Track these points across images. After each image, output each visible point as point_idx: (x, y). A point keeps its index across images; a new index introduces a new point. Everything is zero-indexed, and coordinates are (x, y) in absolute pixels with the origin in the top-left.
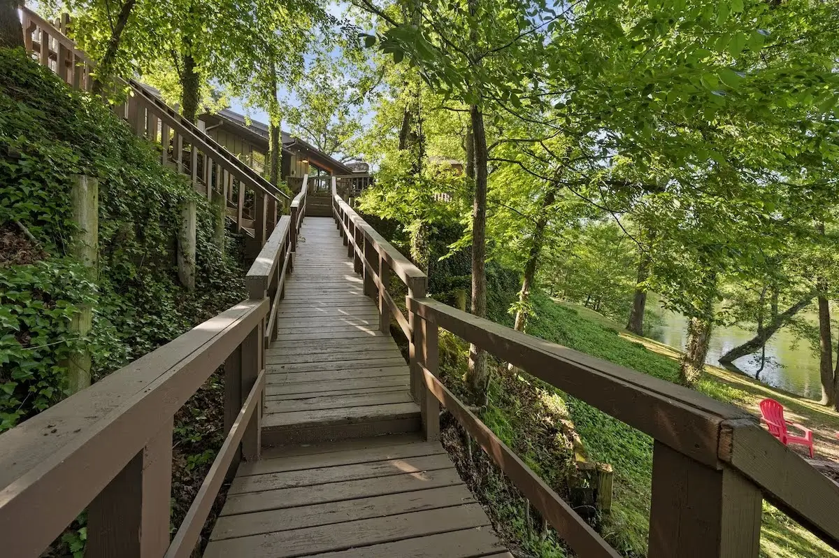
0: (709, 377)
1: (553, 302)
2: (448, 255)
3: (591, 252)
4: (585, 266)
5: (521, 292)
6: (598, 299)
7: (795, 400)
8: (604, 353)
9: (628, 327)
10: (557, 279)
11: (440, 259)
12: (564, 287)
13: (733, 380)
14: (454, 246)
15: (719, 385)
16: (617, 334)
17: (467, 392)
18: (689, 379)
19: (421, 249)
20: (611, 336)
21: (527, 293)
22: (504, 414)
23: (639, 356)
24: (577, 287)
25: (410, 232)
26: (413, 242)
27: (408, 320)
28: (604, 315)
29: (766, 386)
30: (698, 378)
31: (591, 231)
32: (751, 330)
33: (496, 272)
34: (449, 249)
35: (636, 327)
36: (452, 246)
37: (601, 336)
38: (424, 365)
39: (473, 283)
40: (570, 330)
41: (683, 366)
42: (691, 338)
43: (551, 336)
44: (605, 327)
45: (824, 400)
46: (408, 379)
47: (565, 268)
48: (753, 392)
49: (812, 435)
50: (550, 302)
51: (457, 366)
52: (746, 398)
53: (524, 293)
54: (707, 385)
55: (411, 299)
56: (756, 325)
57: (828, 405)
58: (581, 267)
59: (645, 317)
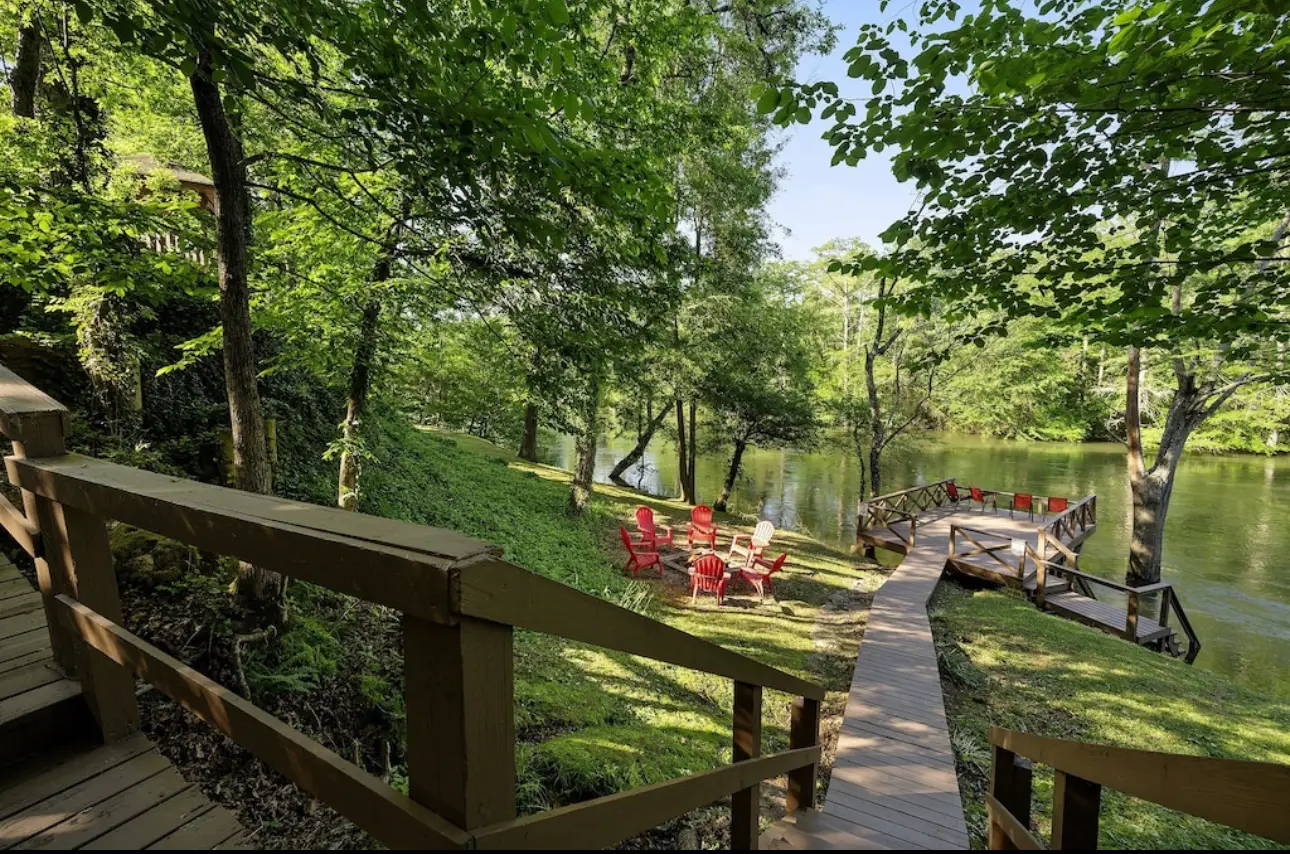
0: (598, 496)
1: (418, 431)
2: (182, 364)
3: (471, 357)
4: (464, 377)
5: (346, 423)
6: (484, 421)
7: (664, 502)
8: (489, 492)
9: (520, 455)
10: (427, 398)
11: (160, 372)
12: (439, 408)
13: (619, 495)
14: (193, 346)
15: (607, 503)
16: (506, 464)
17: (241, 613)
18: (579, 503)
19: (110, 350)
20: (499, 468)
21: (355, 423)
22: (324, 625)
23: (531, 488)
24: (458, 407)
25: (72, 314)
26: (83, 334)
27: (22, 510)
28: (494, 442)
29: (646, 494)
30: (587, 500)
31: (470, 327)
32: (632, 439)
33: (313, 391)
34: (180, 351)
35: (530, 454)
36: (188, 345)
37: (487, 471)
38: (72, 596)
39: (234, 416)
40: (444, 470)
41: (573, 490)
42: (579, 457)
43: (412, 482)
44: (492, 458)
45: (682, 498)
46: (45, 637)
47: (436, 381)
48: (632, 502)
49: (674, 532)
50: (414, 433)
51: (219, 572)
52: (628, 511)
53: (350, 423)
54: (596, 506)
55: (17, 464)
56: (636, 434)
57: (685, 501)
58: (459, 378)
59: (539, 438)
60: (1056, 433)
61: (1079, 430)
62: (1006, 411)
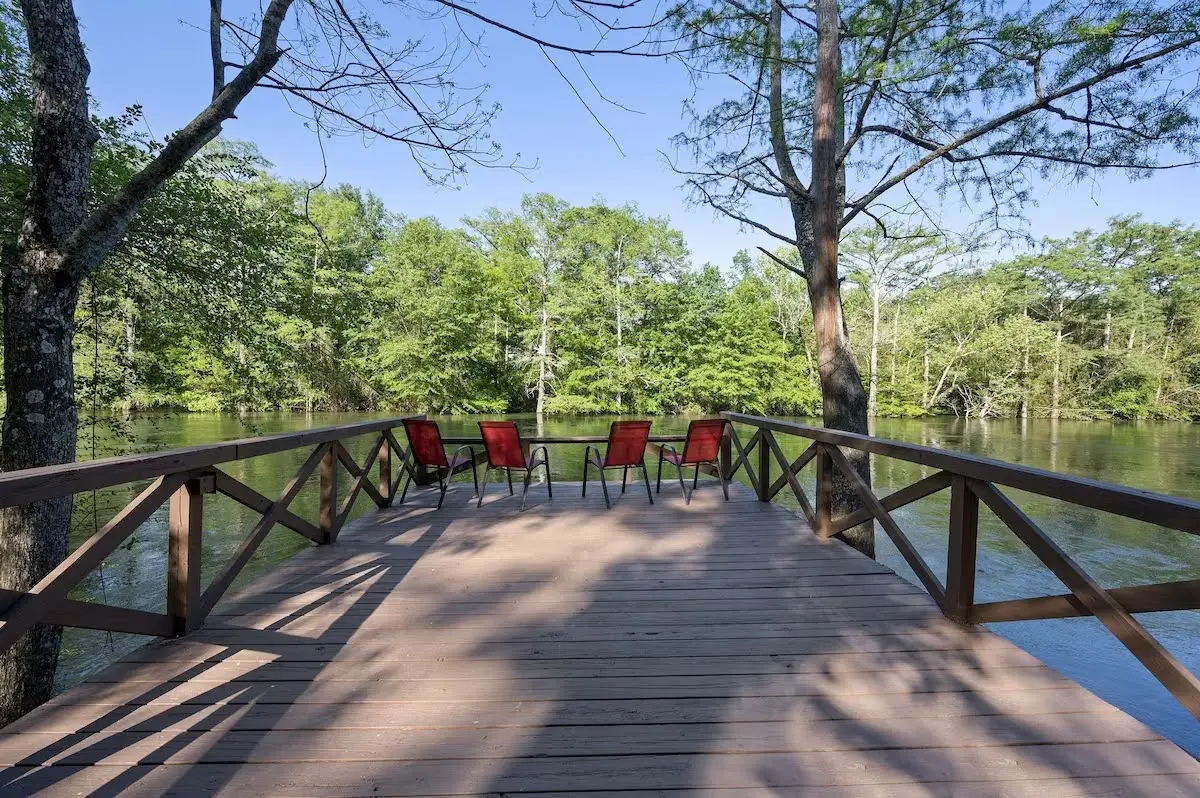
60: (484, 404)
61: (503, 402)
62: (442, 380)
